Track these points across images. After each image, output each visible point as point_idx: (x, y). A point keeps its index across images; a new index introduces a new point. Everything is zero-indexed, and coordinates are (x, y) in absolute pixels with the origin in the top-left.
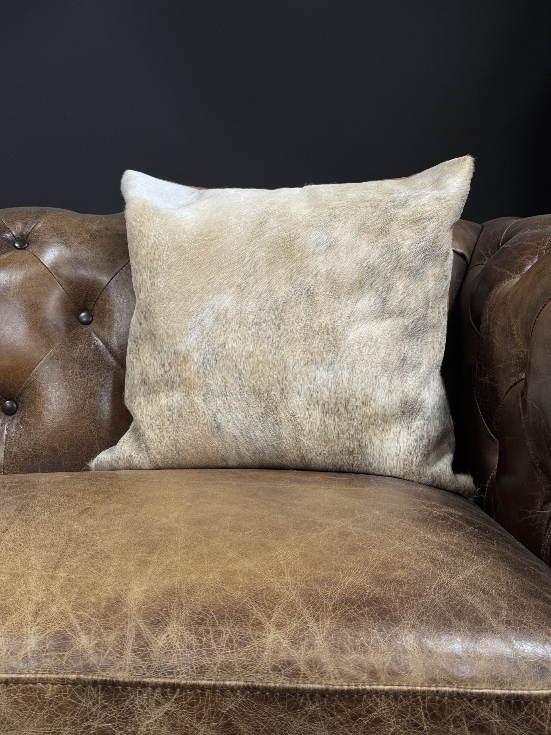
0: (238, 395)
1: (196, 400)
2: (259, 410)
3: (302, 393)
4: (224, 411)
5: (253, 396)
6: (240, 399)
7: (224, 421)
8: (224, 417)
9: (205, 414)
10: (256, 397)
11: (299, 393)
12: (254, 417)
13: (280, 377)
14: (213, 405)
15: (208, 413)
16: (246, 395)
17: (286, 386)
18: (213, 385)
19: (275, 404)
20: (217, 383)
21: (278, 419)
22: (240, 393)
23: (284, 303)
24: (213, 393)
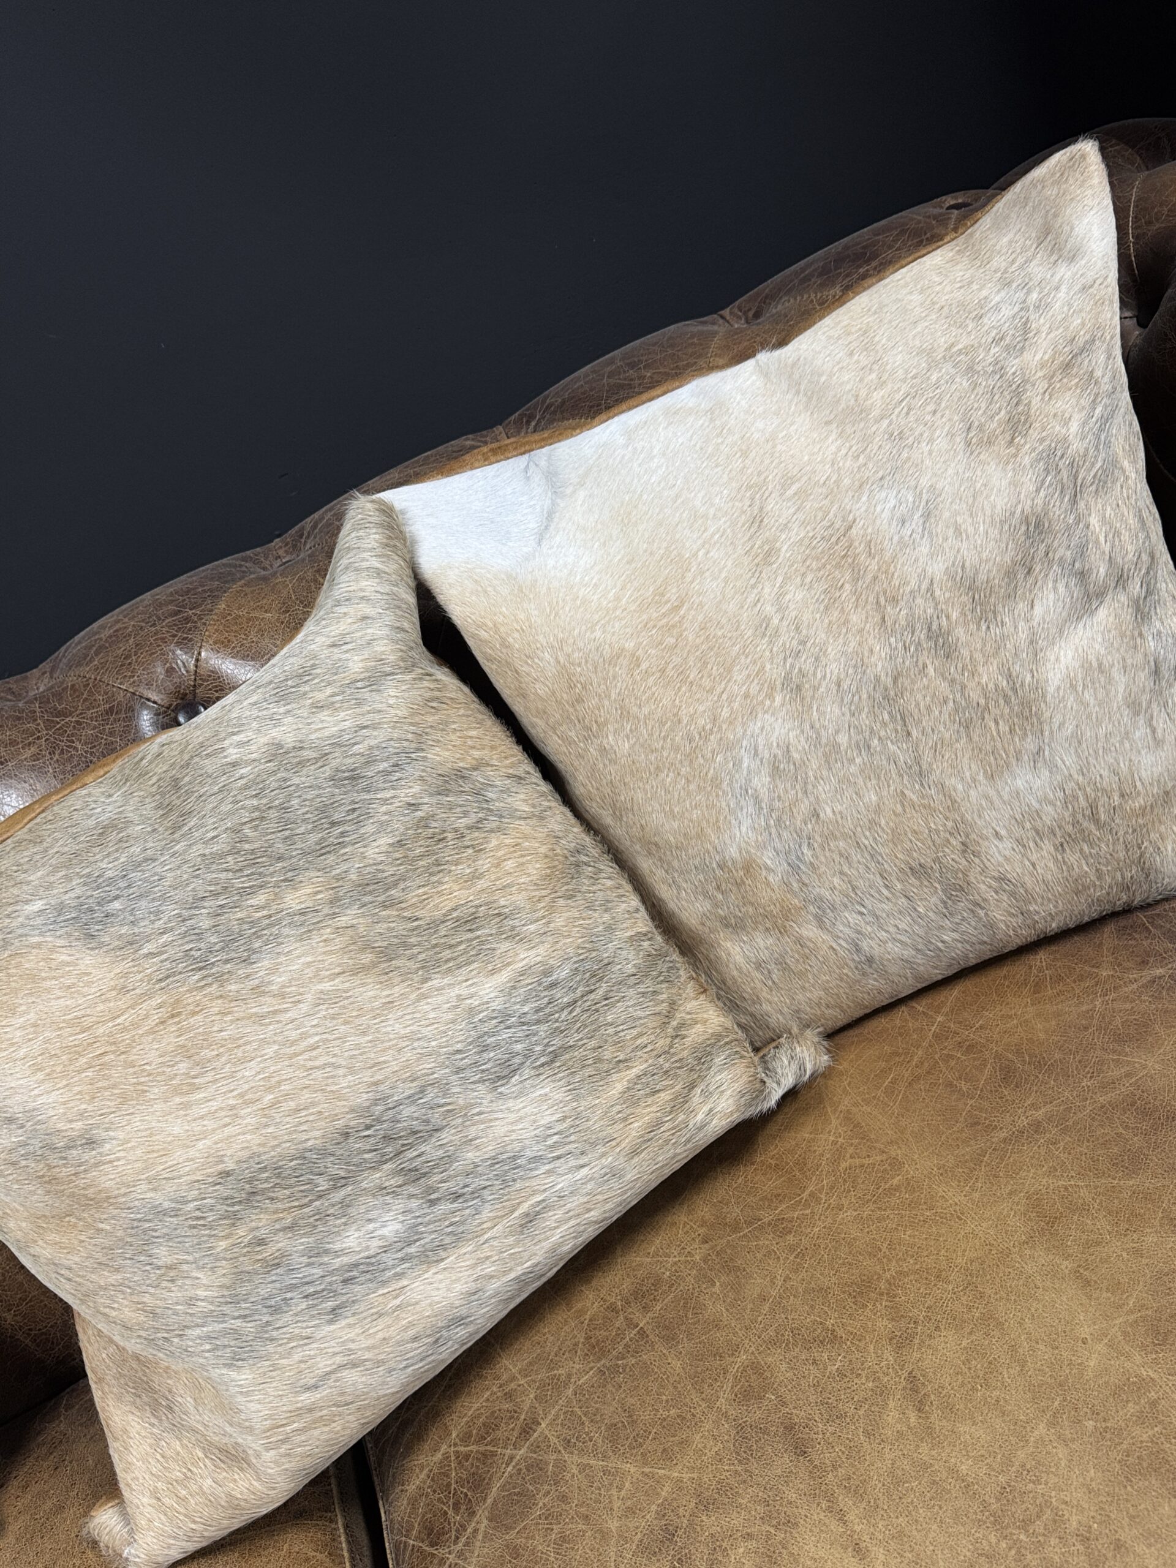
0: (885, 892)
1: (804, 933)
2: (934, 900)
3: (1003, 832)
4: (869, 928)
5: (913, 880)
6: (890, 896)
7: (875, 946)
8: (872, 939)
9: (834, 949)
10: (919, 879)
11: (997, 834)
12: (931, 914)
13: (949, 824)
14: (841, 928)
15: (840, 945)
16: (899, 886)
17: (967, 836)
18: (827, 894)
19: (960, 875)
20: (833, 889)
21: (977, 897)
22: (887, 887)
23: (895, 680)
24: (833, 908)
